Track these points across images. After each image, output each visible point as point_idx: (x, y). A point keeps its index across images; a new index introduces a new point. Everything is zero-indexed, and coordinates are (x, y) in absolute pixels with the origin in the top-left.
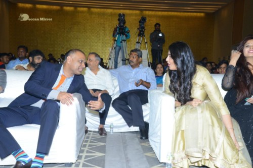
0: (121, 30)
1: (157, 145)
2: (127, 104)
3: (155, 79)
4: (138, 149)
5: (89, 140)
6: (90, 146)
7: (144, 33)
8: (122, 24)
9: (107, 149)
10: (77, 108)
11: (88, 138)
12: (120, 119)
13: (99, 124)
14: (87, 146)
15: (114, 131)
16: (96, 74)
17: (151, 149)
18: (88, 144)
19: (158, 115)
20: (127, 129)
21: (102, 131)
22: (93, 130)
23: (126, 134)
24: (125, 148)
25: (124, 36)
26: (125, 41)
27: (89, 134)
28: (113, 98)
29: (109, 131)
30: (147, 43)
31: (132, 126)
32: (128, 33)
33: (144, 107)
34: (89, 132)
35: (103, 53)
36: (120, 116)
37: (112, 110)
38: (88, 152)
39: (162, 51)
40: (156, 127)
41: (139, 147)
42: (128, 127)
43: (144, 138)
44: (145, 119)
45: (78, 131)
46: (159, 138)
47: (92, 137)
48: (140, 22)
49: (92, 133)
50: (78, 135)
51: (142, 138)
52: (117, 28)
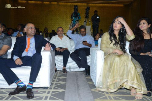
0: (76, 15)
1: (94, 77)
2: (79, 56)
3: (94, 42)
4: (84, 80)
5: (58, 75)
6: (58, 78)
7: (88, 16)
8: (76, 11)
9: (67, 80)
10: (50, 57)
11: (57, 74)
12: (75, 64)
13: (63, 67)
14: (56, 78)
15: (71, 71)
16: (61, 39)
17: (91, 80)
18: (57, 77)
19: (95, 61)
20: (78, 69)
21: (64, 71)
22: (59, 70)
23: (78, 72)
24: (77, 79)
25: (77, 18)
26: (78, 20)
27: (58, 72)
28: (71, 52)
29: (68, 70)
30: (90, 22)
31: (81, 68)
32: (80, 16)
33: (88, 57)
34: (57, 71)
35: (66, 28)
36: (75, 62)
37: (70, 59)
38: (56, 81)
39: (98, 26)
40: (94, 68)
41: (85, 79)
42: (79, 68)
43: (88, 74)
44: (89, 64)
45: (51, 70)
46: (95, 74)
47: (59, 74)
48: (86, 10)
49: (59, 72)
50: (51, 72)
51: (86, 74)
52: (73, 13)
